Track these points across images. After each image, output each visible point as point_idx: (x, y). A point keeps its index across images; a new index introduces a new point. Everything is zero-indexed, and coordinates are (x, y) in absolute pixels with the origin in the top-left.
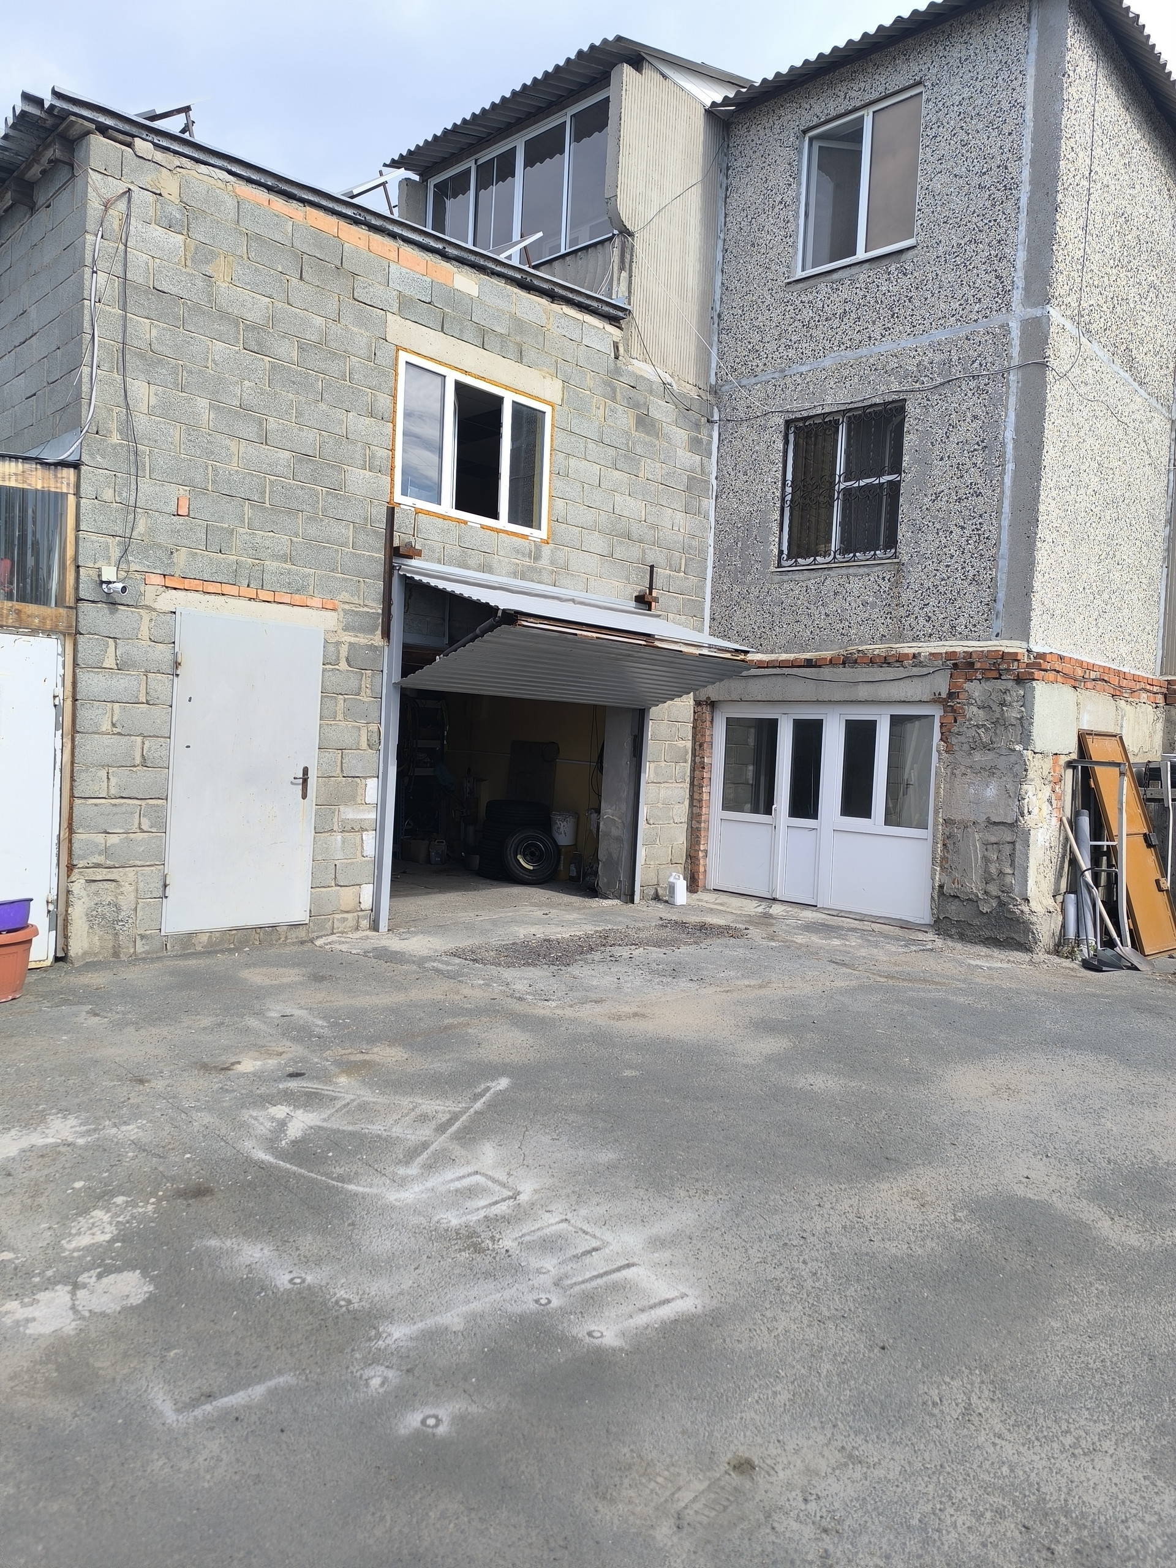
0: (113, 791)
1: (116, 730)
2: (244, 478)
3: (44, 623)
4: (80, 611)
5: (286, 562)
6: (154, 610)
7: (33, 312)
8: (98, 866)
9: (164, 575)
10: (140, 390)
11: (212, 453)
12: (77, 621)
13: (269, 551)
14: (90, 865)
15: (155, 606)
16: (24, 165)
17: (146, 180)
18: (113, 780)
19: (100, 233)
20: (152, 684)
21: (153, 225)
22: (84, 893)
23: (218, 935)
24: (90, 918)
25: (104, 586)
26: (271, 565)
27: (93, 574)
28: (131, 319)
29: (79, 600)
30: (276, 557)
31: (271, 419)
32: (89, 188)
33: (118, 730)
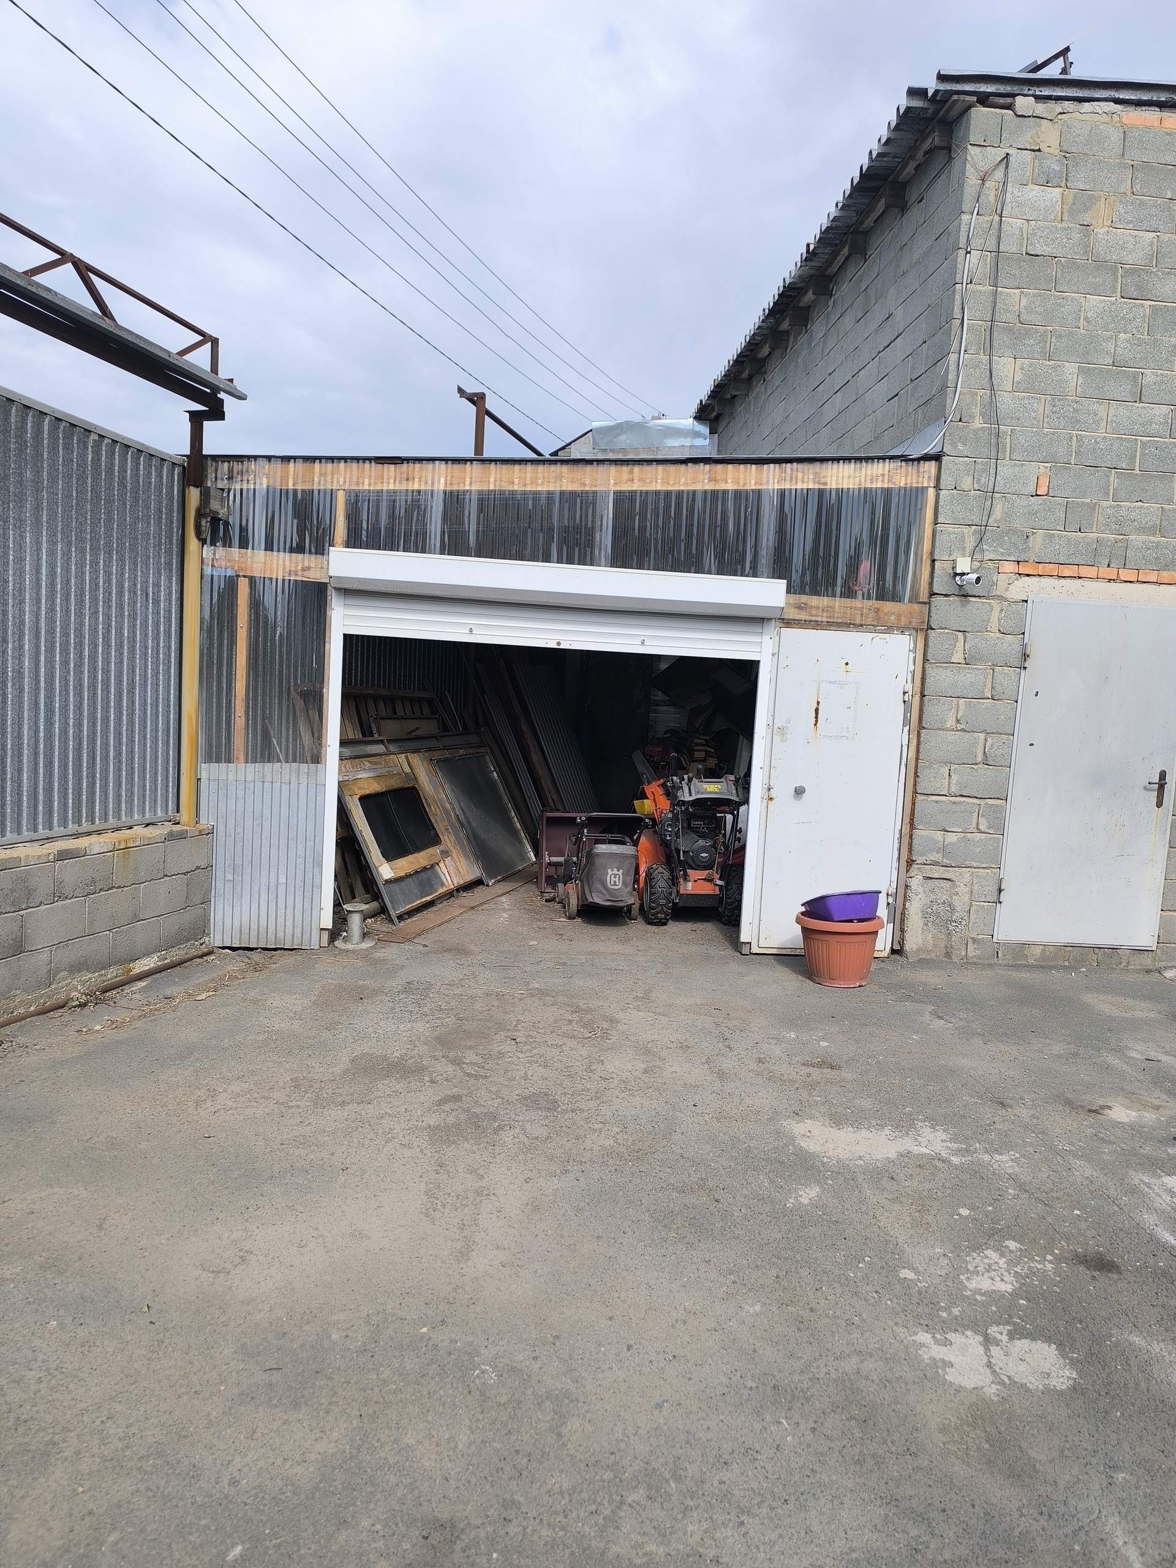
0: (953, 789)
1: (960, 727)
2: (1111, 445)
3: (899, 620)
4: (933, 605)
5: (1154, 534)
6: (1006, 600)
7: (899, 314)
8: (935, 863)
9: (1018, 562)
10: (1007, 367)
11: (1078, 421)
12: (929, 616)
13: (1136, 523)
14: (928, 862)
15: (1008, 595)
16: (900, 166)
17: (1024, 140)
18: (954, 777)
19: (976, 209)
20: (999, 678)
21: (1031, 186)
22: (921, 890)
23: (1052, 949)
24: (925, 915)
25: (958, 578)
26: (1137, 539)
27: (948, 566)
28: (1001, 293)
29: (932, 594)
30: (1143, 530)
31: (1147, 372)
32: (968, 165)
33: (962, 726)
